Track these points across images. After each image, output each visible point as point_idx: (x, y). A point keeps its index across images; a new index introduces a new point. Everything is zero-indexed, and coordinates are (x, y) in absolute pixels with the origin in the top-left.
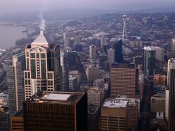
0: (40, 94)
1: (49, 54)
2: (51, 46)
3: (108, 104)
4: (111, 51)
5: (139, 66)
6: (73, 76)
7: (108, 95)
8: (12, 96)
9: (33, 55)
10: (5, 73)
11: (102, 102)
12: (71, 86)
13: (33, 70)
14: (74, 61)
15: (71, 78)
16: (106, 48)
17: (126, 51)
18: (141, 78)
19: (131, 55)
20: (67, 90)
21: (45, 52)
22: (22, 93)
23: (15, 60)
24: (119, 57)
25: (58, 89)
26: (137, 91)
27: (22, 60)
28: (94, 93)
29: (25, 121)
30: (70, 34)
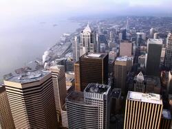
0: (87, 54)
1: (91, 35)
2: (92, 32)
3: (118, 59)
4: (121, 34)
5: (134, 42)
6: (102, 46)
7: (118, 55)
8: (75, 54)
9: (84, 36)
10: (71, 44)
11: (116, 58)
12: (101, 50)
13: (84, 43)
14: (103, 39)
15: (101, 47)
16: (118, 33)
17: (128, 34)
18: (134, 48)
19: (130, 37)
20: (100, 52)
21: (89, 34)
22: (79, 53)
23: (76, 38)
24: (124, 38)
25: (95, 52)
26: (132, 54)
27: (79, 38)
28: (112, 54)
29: (80, 66)
30: (101, 26)
